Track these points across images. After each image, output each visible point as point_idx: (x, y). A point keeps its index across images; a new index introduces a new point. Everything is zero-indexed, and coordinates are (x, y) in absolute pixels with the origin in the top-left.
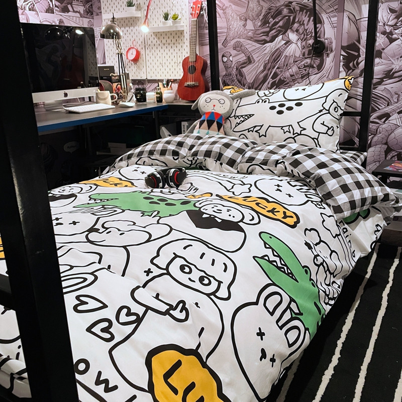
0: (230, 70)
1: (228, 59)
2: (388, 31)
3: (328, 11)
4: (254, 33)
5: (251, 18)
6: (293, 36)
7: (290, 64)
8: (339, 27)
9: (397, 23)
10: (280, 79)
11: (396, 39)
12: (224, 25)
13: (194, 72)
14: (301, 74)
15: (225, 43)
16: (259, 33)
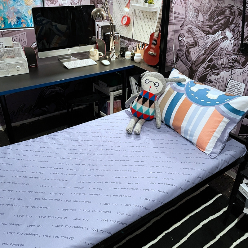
0: (182, 47)
1: (182, 39)
4: (202, 25)
5: (202, 11)
10: (214, 64)
12: (184, 12)
13: (156, 45)
14: (229, 65)
15: (182, 26)
16: (206, 25)
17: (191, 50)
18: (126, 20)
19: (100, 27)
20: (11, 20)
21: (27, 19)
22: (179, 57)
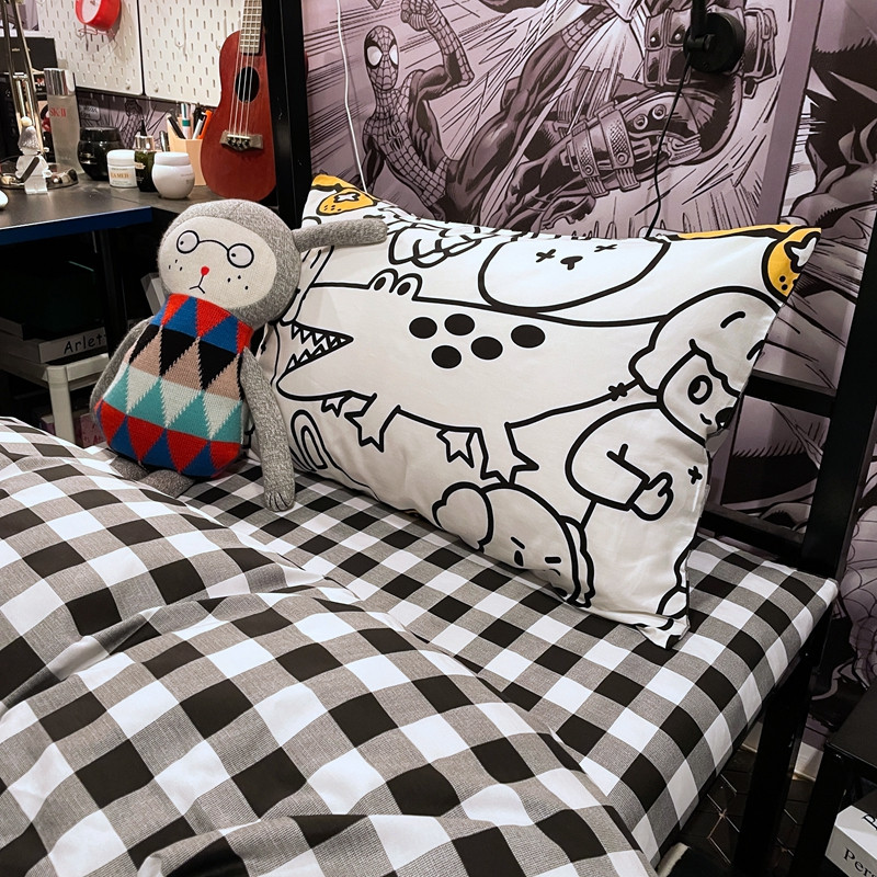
1: (386, 58)
10: (557, 161)
13: (253, 95)
14: (637, 152)
17: (437, 107)
18: (98, 2)
22: (381, 151)
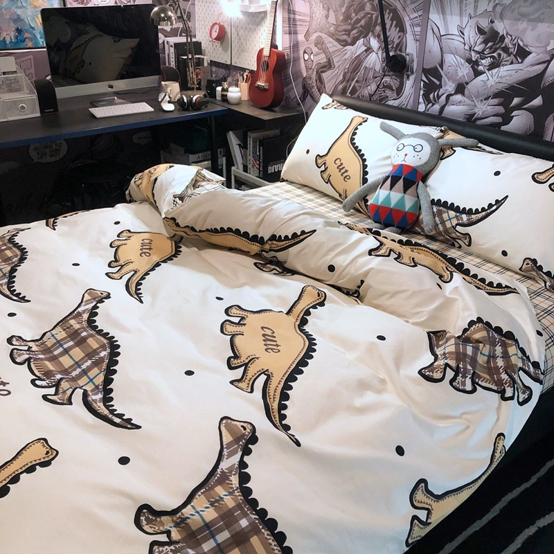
0: (310, 71)
1: (310, 58)
2: (474, 59)
3: (412, 17)
4: (336, 30)
5: (334, 7)
6: (374, 43)
7: (370, 79)
8: (421, 41)
9: (484, 50)
10: (358, 97)
11: (481, 73)
12: (307, 11)
13: (267, 70)
15: (307, 35)
16: (341, 30)
17: (324, 75)
18: (218, 31)
19: (171, 46)
20: (5, 34)
21: (34, 32)
22: (308, 90)
